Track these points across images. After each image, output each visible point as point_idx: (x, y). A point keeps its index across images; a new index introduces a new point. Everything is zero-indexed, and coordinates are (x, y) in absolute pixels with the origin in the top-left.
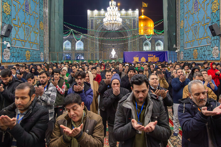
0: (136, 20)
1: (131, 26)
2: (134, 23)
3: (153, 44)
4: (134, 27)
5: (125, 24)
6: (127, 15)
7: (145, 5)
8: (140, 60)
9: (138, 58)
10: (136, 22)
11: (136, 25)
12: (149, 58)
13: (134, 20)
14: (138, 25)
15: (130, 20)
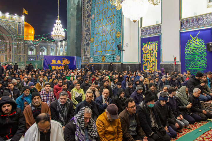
0: (22, 26)
1: (16, 31)
2: (20, 28)
3: (38, 50)
4: (20, 32)
5: (9, 28)
6: (12, 19)
7: (25, 12)
8: (56, 62)
9: (55, 60)
10: (22, 27)
11: (22, 30)
12: (63, 61)
13: (19, 26)
14: (24, 31)
15: (15, 25)
